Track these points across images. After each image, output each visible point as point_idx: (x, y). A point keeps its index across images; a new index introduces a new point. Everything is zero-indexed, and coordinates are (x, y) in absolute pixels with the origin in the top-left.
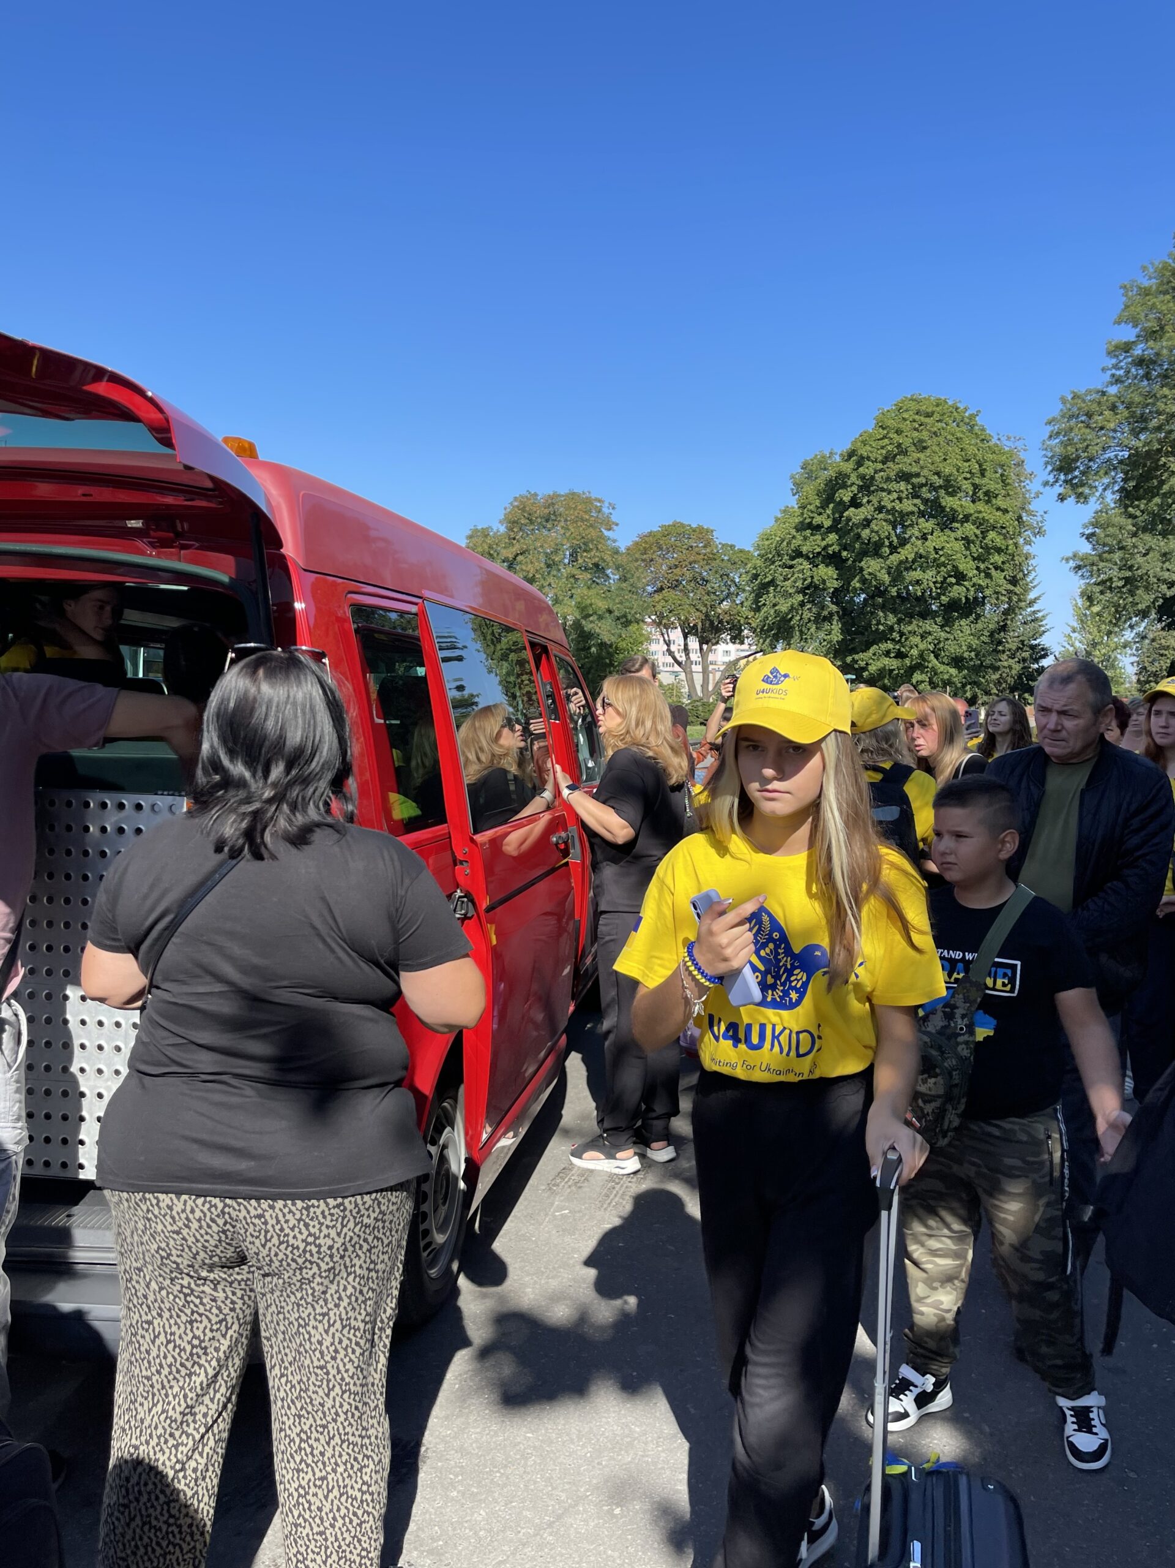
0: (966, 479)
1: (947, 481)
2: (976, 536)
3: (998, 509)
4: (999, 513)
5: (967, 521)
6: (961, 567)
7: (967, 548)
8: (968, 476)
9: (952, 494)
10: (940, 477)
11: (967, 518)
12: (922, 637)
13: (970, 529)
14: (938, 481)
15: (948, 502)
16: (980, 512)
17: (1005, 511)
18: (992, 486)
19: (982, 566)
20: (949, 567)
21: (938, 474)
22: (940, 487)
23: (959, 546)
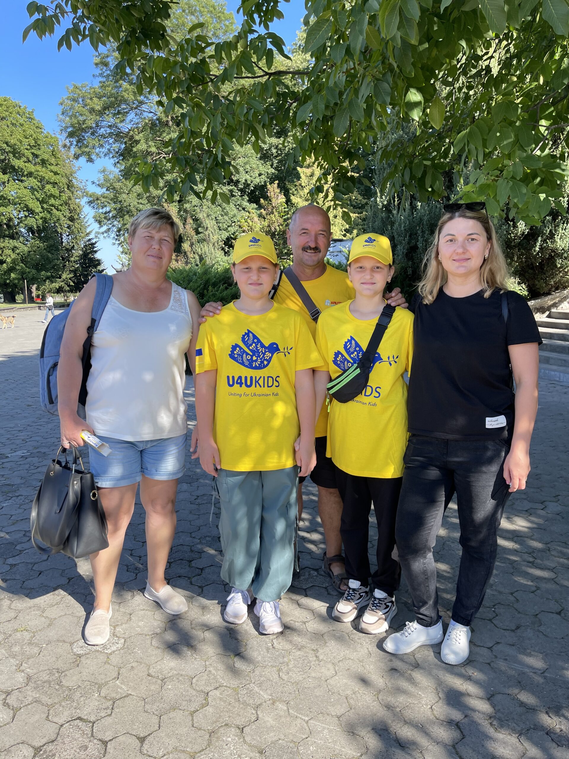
0: (27, 149)
1: (14, 150)
2: (38, 187)
3: (52, 171)
4: (52, 174)
5: (31, 177)
6: (31, 206)
7: (33, 194)
8: (29, 147)
9: (19, 158)
10: (8, 145)
11: (30, 174)
12: (13, 250)
13: (33, 182)
14: (8, 149)
15: (17, 163)
16: (38, 171)
17: (56, 173)
18: (46, 157)
19: (45, 206)
20: (22, 205)
21: (7, 143)
22: (10, 152)
23: (27, 192)
